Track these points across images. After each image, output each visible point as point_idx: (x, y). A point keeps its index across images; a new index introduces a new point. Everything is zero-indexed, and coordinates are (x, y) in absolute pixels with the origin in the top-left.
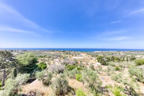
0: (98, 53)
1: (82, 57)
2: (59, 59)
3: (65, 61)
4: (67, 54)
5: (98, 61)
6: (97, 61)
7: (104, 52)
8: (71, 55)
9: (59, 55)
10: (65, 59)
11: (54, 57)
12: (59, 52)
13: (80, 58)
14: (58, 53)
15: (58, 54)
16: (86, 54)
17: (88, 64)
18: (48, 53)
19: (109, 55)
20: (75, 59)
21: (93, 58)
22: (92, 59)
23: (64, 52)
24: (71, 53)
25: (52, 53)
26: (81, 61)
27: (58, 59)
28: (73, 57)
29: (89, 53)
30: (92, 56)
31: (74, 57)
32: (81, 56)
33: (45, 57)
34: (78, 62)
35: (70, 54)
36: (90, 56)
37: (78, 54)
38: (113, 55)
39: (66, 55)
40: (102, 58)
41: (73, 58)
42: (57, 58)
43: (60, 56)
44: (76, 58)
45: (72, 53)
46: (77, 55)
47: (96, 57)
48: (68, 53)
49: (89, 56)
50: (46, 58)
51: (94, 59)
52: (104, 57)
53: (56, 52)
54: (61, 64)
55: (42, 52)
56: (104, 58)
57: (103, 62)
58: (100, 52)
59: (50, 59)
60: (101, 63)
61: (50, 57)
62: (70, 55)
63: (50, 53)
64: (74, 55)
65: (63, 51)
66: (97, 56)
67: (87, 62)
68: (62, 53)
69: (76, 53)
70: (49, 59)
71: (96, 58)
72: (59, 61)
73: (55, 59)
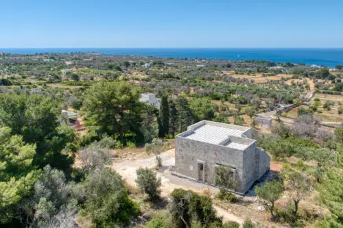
2: (279, 112)
9: (289, 96)
11: (264, 103)
12: (297, 74)
14: (289, 82)
18: (240, 82)
23: (326, 74)
25: (259, 79)
27: (275, 112)
33: (227, 100)
42: (272, 109)
43: (291, 102)
50: (231, 102)
53: (278, 77)
55: (217, 73)
59: (243, 110)
61: (245, 103)
63: (250, 77)
68: (311, 82)
70: (240, 109)
72: (275, 123)
73: (264, 111)
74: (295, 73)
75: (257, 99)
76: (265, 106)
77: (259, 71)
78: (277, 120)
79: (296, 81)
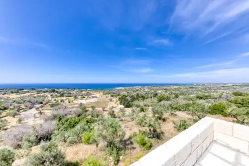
0: (121, 90)
1: (96, 100)
2: (37, 109)
3: (56, 113)
4: (62, 95)
5: (121, 103)
6: (119, 102)
7: (127, 88)
8: (73, 97)
10: (57, 107)
11: (23, 106)
12: (38, 92)
13: (92, 100)
14: (36, 95)
15: (35, 97)
16: (102, 93)
17: (106, 109)
19: (134, 92)
20: (81, 104)
21: (113, 99)
22: (111, 100)
23: (54, 91)
24: (71, 92)
25: (13, 96)
26: (93, 107)
27: (34, 109)
28: (76, 102)
29: (106, 91)
30: (112, 96)
31: (79, 101)
32: (93, 97)
34: (87, 109)
35: (70, 96)
36: (109, 95)
37: (88, 94)
38: (137, 92)
39: (59, 99)
40: (126, 97)
41: (77, 104)
42: (31, 108)
43: (42, 103)
44: (84, 101)
45: (74, 92)
46: (86, 97)
47: (118, 97)
48: (65, 95)
49: (107, 95)
51: (115, 101)
52: (128, 96)
53: (27, 94)
54: (46, 120)
56: (128, 98)
57: (126, 102)
58: (123, 88)
60: (124, 105)
62: (70, 98)
63: (6, 96)
64: (80, 97)
65: (49, 90)
66: (119, 95)
67: (103, 106)
68: (47, 94)
69: (84, 92)
71: (117, 99)
72: (38, 115)
73: (25, 111)
74: (37, 92)
75: (16, 105)
76: (24, 107)
77: (12, 92)
78: (39, 113)
79: (39, 95)
